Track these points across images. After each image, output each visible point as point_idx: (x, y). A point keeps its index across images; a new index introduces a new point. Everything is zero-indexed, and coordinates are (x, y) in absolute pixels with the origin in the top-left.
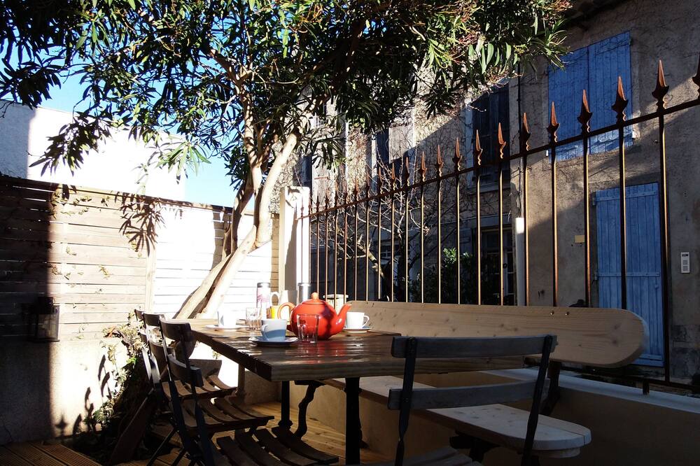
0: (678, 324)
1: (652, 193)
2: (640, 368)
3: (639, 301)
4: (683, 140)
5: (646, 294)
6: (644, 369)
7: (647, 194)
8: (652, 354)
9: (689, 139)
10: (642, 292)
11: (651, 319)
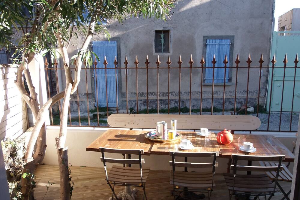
0: (124, 92)
1: (114, 45)
2: (110, 108)
3: (110, 85)
4: (126, 26)
5: (112, 83)
6: (112, 109)
7: (112, 45)
8: (114, 103)
9: (128, 27)
10: (111, 81)
11: (114, 91)
